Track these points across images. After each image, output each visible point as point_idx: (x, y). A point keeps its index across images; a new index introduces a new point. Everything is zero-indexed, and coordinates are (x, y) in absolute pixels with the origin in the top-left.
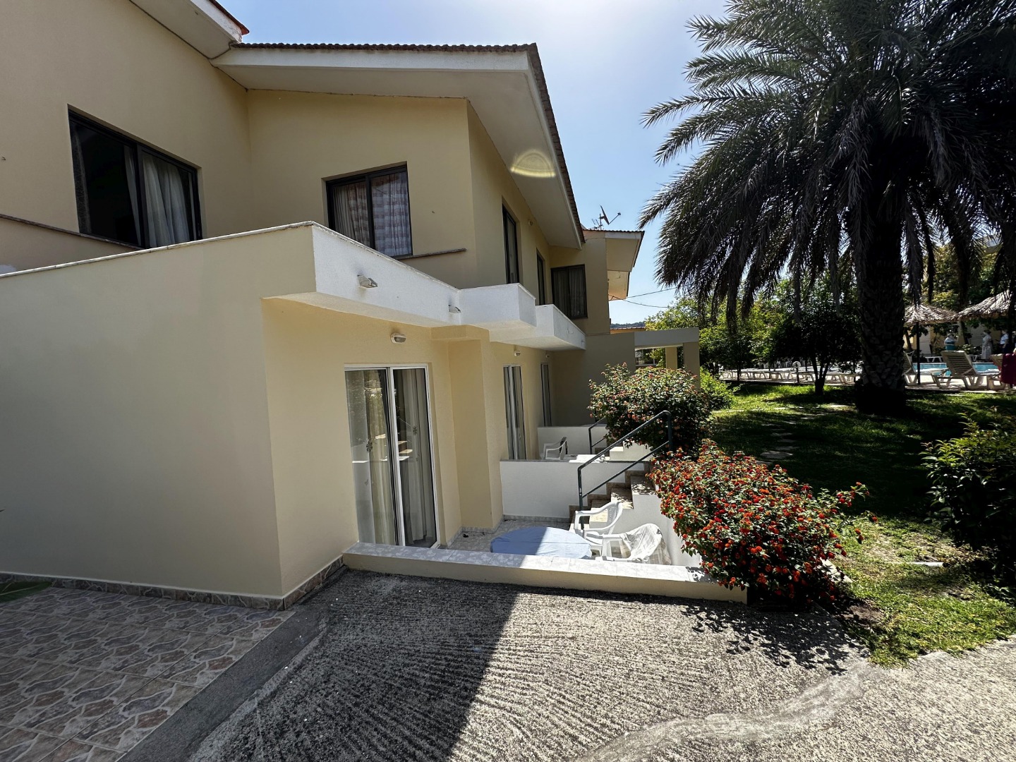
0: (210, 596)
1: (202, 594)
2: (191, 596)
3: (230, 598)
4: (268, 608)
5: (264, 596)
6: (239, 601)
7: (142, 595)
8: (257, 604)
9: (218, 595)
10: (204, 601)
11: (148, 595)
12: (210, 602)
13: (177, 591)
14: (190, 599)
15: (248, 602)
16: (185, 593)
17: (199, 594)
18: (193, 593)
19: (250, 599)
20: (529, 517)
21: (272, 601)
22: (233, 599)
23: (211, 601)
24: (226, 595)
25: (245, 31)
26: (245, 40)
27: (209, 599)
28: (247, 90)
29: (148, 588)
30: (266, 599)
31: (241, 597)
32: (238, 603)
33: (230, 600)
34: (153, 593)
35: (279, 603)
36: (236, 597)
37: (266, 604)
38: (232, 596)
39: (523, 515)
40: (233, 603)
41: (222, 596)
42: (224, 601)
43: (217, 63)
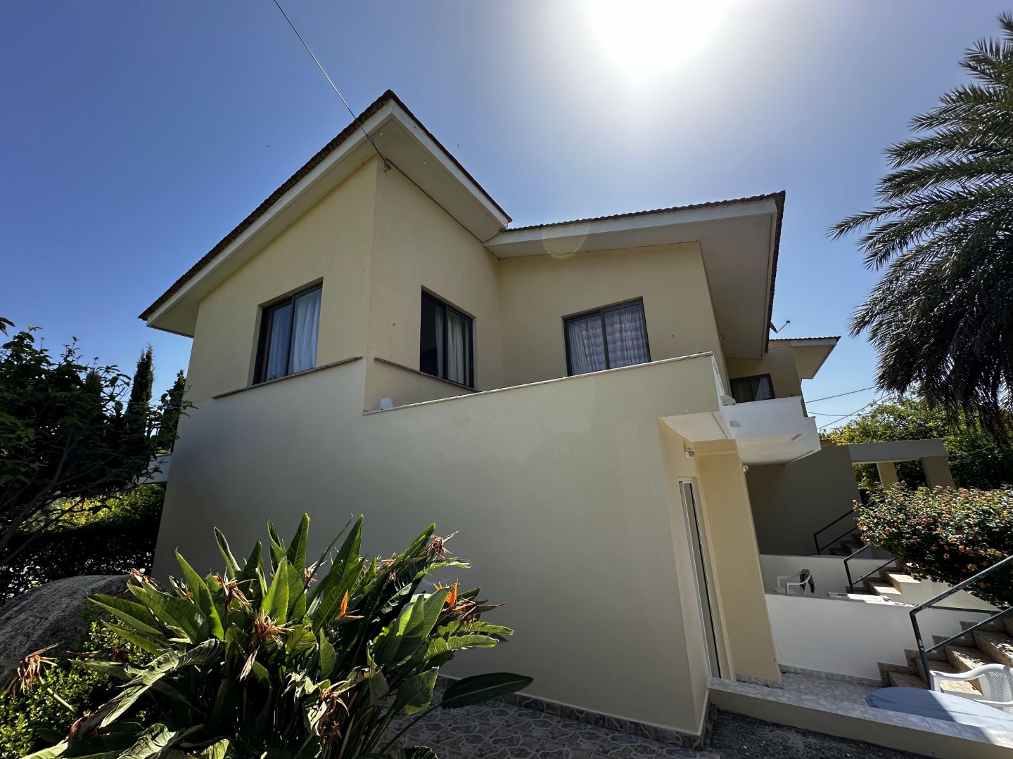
0: (603, 718)
1: (593, 714)
2: (579, 715)
3: (629, 725)
4: (680, 744)
5: (672, 729)
6: (641, 729)
7: (520, 705)
8: (665, 737)
9: (614, 718)
10: (596, 723)
11: (527, 706)
12: (603, 726)
13: (562, 707)
14: (577, 718)
15: (653, 733)
16: (572, 711)
17: (588, 714)
18: (582, 712)
19: (655, 729)
20: (817, 672)
21: (685, 736)
22: (633, 726)
23: (604, 724)
24: (623, 720)
25: (510, 220)
26: (510, 226)
27: (602, 722)
28: (499, 259)
29: (528, 698)
30: (678, 733)
31: (643, 725)
32: (640, 732)
33: (629, 727)
34: (533, 704)
35: (695, 741)
36: (637, 725)
37: (678, 739)
38: (631, 723)
39: (809, 667)
40: (633, 731)
41: (618, 721)
42: (622, 727)
43: (487, 244)
